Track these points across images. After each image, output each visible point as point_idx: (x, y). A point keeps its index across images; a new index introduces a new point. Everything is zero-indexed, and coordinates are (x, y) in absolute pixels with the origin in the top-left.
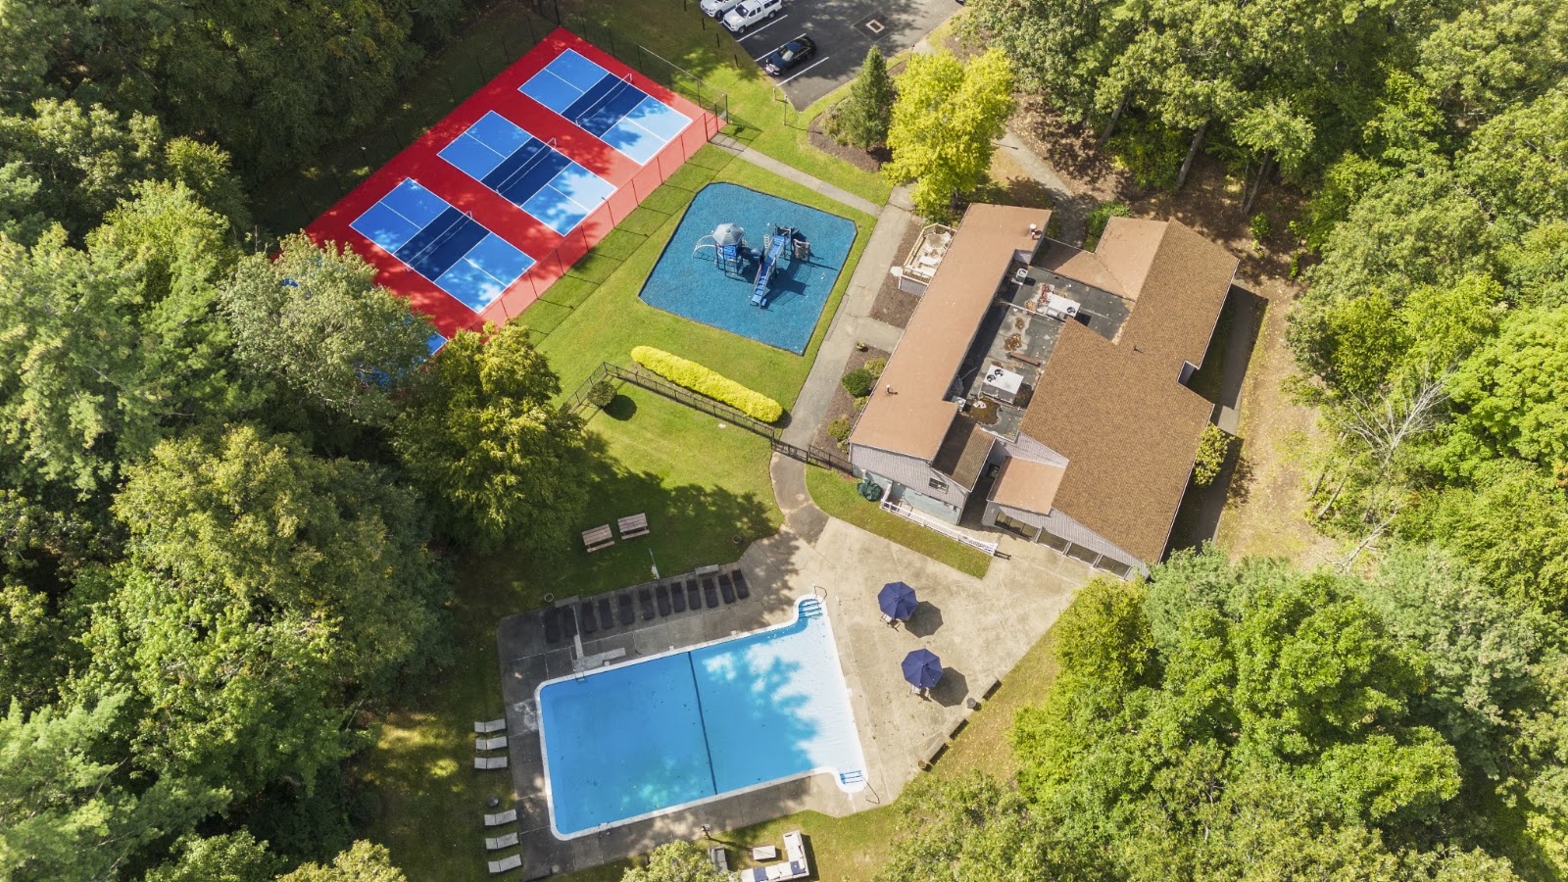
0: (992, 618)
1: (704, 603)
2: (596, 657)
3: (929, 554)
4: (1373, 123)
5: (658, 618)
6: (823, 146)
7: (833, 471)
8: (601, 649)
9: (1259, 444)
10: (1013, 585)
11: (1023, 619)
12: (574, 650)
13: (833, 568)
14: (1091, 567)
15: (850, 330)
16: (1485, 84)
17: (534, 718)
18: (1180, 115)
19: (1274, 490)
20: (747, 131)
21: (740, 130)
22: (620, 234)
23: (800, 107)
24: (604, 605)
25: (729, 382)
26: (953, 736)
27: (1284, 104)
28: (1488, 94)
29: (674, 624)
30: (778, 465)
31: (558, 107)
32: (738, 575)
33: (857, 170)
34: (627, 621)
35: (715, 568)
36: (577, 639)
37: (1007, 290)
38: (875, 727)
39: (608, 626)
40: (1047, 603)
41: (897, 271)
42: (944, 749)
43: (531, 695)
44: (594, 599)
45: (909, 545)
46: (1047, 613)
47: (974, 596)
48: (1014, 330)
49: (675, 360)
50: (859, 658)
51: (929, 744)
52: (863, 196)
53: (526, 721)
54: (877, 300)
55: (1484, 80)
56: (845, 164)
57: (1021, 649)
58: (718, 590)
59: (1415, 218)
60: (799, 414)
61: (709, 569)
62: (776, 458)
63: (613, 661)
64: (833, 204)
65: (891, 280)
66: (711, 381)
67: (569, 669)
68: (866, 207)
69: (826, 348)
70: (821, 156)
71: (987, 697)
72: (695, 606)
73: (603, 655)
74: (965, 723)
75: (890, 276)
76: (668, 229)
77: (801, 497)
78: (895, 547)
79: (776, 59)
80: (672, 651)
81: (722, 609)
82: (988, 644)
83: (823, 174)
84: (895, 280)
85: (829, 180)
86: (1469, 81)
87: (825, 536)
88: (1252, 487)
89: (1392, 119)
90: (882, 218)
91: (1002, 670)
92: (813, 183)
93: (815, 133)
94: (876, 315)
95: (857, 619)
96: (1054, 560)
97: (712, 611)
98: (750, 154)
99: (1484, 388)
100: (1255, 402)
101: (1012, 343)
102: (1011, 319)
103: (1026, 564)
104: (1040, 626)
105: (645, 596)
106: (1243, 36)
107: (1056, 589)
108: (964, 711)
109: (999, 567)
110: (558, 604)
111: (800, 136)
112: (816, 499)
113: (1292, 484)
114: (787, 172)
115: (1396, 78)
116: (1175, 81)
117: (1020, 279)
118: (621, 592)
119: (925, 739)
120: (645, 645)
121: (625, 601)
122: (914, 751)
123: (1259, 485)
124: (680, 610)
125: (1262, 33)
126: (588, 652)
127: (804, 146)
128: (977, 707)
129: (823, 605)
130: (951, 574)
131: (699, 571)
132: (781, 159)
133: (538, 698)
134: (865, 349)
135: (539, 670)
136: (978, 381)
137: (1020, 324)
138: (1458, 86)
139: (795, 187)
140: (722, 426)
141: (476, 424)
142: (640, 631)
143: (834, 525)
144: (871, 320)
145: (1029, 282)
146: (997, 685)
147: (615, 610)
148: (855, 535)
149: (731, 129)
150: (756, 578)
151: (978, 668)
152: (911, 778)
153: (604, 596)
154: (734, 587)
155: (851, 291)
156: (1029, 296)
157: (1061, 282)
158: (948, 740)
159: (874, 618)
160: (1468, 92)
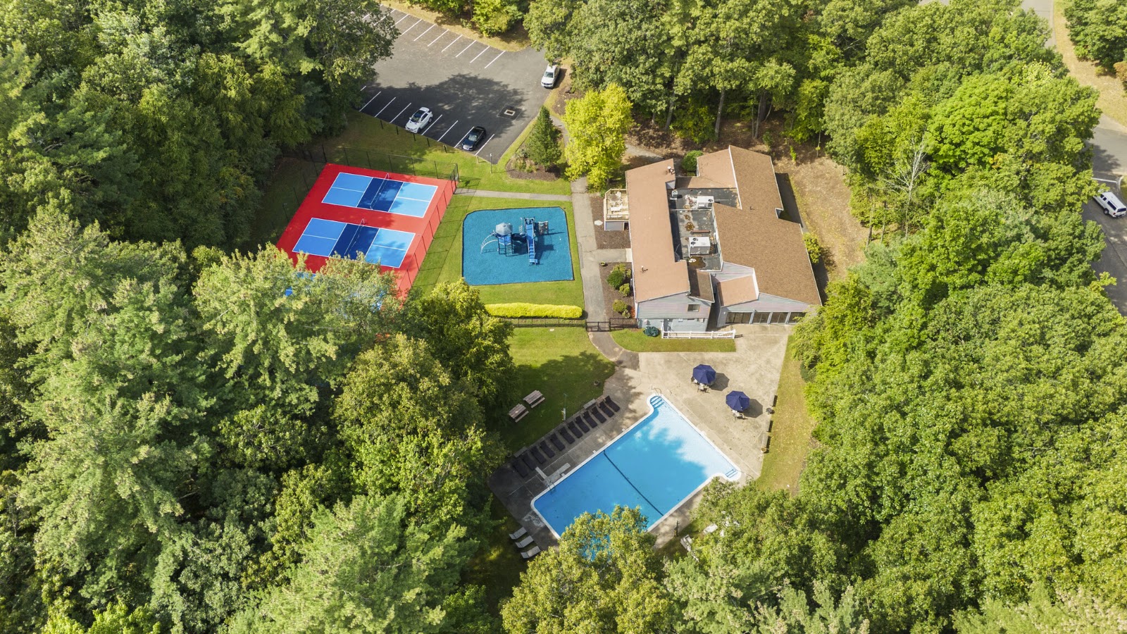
0: (753, 368)
1: (598, 422)
2: (555, 474)
3: (702, 350)
4: (811, 61)
5: (577, 440)
6: (519, 176)
7: (626, 330)
8: (555, 469)
9: (826, 239)
10: (752, 348)
11: (768, 362)
12: (540, 476)
13: (656, 377)
14: (786, 326)
15: (592, 259)
16: (857, 26)
17: (540, 520)
18: (726, 82)
19: (847, 257)
20: (472, 183)
21: (467, 182)
22: (432, 256)
23: (494, 162)
24: (543, 446)
25: (544, 306)
26: (770, 431)
27: (773, 60)
28: (860, 30)
29: (587, 439)
30: (594, 339)
31: (354, 203)
32: (608, 399)
33: (545, 182)
34: (561, 448)
35: (593, 401)
36: (538, 469)
37: (672, 205)
38: (728, 443)
39: (551, 455)
40: (775, 350)
41: (598, 223)
42: (769, 439)
43: (530, 509)
44: (536, 444)
45: (689, 350)
46: (777, 354)
47: (737, 361)
48: (687, 221)
49: (506, 305)
50: (699, 415)
51: (760, 439)
52: (556, 194)
53: (536, 524)
54: (596, 239)
55: (856, 23)
56: (537, 181)
57: (777, 376)
58: (601, 412)
59: (867, 84)
60: (590, 310)
61: (590, 403)
62: (591, 335)
63: (566, 472)
64: (543, 202)
65: (599, 230)
66: (533, 309)
67: (544, 487)
68: (563, 198)
69: (584, 272)
70: (522, 182)
71: (774, 405)
72: (594, 425)
73: (558, 472)
74: (771, 422)
75: (596, 226)
76: (458, 245)
77: (617, 349)
78: (682, 354)
79: (467, 142)
80: (596, 453)
81: (609, 421)
82: (758, 381)
83: (528, 190)
84: (601, 227)
85: (533, 191)
86: (850, 26)
87: (642, 364)
88: (835, 259)
89: (818, 58)
90: (574, 200)
91: (773, 390)
92: (526, 196)
93: (510, 171)
94: (601, 247)
95: (685, 396)
96: (765, 329)
97: (605, 424)
98: (480, 193)
99: (940, 142)
100: (812, 222)
101: (690, 227)
102: (682, 217)
103: (752, 336)
104: (779, 362)
105: (563, 432)
106: (747, 34)
107: (775, 342)
108: (765, 418)
109: (739, 342)
110: (517, 455)
111: (504, 176)
112: (626, 347)
113: (854, 250)
114: (507, 195)
115: (813, 38)
116: (719, 66)
117: (675, 196)
118: (547, 435)
119: (757, 439)
120: (578, 457)
121: (553, 439)
122: (755, 447)
123: (838, 256)
124: (587, 430)
125: (755, 28)
126: (548, 473)
127: (509, 180)
128: (772, 412)
129: (663, 397)
130: (720, 356)
131: (586, 406)
132: (499, 190)
133: (536, 510)
134: (606, 265)
135: (526, 495)
136: (684, 250)
137: (687, 217)
138: (845, 31)
139: (517, 201)
140: (552, 330)
141: (467, 333)
142: (572, 450)
143: (643, 357)
144: (600, 251)
145: (679, 197)
146: (776, 398)
147: (551, 446)
148: (658, 357)
149: (462, 184)
150: (618, 399)
151: (761, 394)
152: (762, 460)
153: (539, 441)
154: (610, 409)
155: (580, 240)
156: (683, 203)
157: (694, 192)
158: (768, 434)
159: (692, 391)
160: (851, 31)
